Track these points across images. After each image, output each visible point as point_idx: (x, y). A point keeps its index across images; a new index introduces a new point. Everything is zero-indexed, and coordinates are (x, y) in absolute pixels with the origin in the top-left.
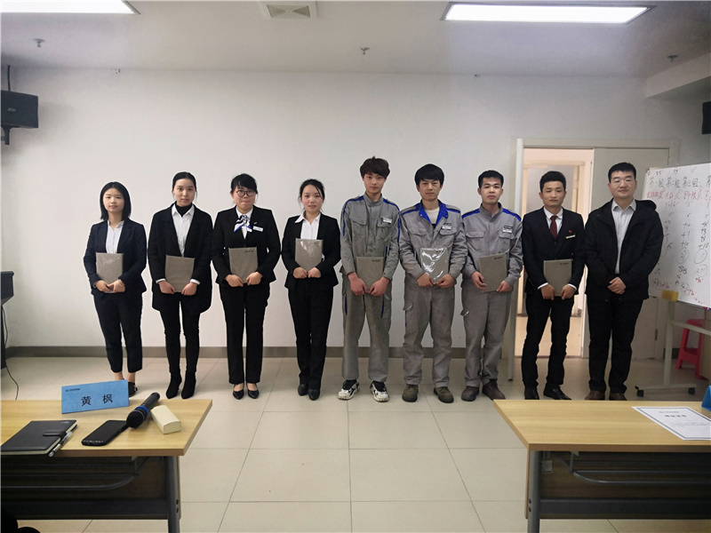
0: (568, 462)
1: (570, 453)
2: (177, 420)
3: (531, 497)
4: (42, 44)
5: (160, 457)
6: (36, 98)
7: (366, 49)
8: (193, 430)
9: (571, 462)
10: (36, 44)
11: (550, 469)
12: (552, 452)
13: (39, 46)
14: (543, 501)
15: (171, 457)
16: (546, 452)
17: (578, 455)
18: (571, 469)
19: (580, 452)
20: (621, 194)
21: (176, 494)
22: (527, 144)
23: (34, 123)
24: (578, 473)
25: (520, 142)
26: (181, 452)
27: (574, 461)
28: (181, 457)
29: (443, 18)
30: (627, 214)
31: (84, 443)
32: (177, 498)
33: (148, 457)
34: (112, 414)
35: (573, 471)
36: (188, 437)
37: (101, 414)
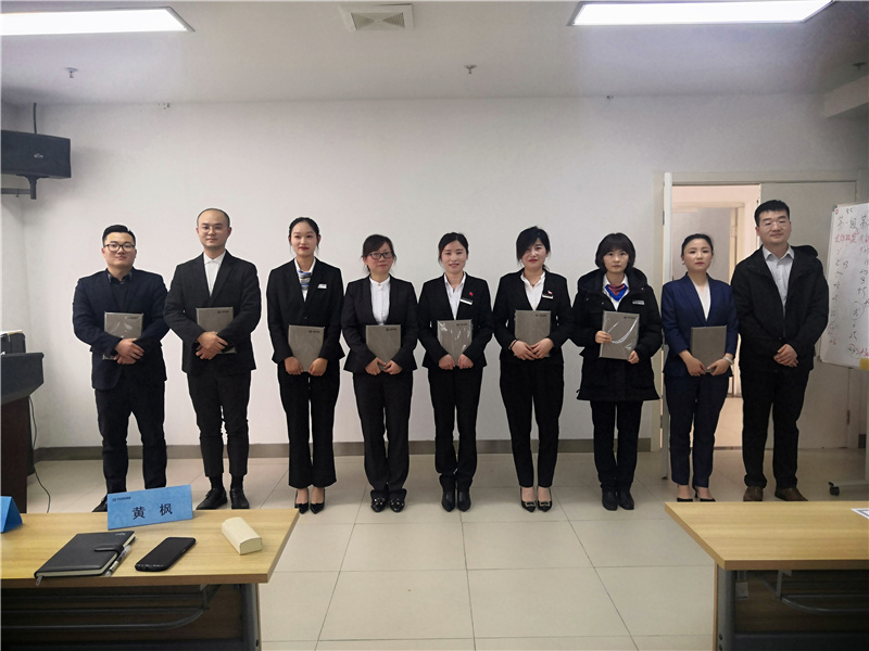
0: (774, 585)
1: (777, 571)
2: (256, 536)
3: (720, 631)
4: (74, 74)
5: (235, 585)
6: (67, 142)
7: (472, 67)
8: (277, 549)
9: (779, 586)
10: (68, 74)
11: (746, 594)
12: (749, 571)
13: (71, 77)
14: (739, 636)
15: (249, 585)
16: (742, 572)
17: (790, 574)
18: (778, 593)
19: (793, 571)
20: (774, 240)
21: (256, 632)
22: (676, 181)
23: (65, 171)
24: (790, 599)
25: (668, 178)
26: (264, 578)
27: (783, 583)
28: (260, 585)
29: (571, 23)
30: (785, 264)
31: (138, 568)
32: (256, 638)
33: (219, 585)
34: (172, 529)
35: (782, 596)
36: (273, 558)
37: (157, 530)
